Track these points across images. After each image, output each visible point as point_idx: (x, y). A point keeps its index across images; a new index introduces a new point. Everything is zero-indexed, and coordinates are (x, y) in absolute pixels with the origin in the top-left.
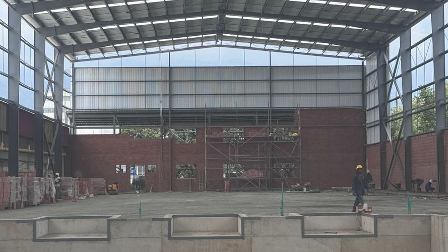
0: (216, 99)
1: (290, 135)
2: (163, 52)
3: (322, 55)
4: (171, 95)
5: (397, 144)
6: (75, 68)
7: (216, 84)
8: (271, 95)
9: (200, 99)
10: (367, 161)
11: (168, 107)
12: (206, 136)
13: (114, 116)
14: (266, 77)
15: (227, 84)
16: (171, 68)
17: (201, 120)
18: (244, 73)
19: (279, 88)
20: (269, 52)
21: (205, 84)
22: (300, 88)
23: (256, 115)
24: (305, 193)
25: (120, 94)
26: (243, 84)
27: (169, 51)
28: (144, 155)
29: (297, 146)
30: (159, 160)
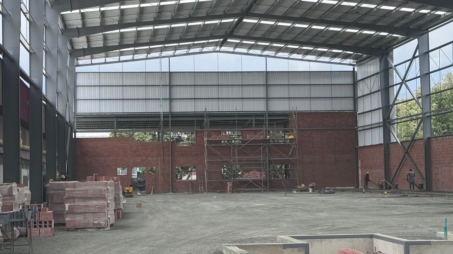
0: (215, 103)
1: (286, 138)
2: (163, 57)
3: (315, 61)
4: (171, 99)
5: (410, 145)
6: (77, 73)
7: (215, 89)
8: (267, 99)
9: (199, 103)
10: (359, 162)
11: (168, 111)
12: (206, 139)
13: (115, 120)
14: (263, 82)
15: (225, 89)
16: (170, 73)
17: (200, 123)
18: (242, 78)
19: (275, 92)
20: (265, 58)
21: (203, 89)
22: (295, 92)
23: (254, 119)
24: (311, 193)
25: (121, 98)
26: (241, 88)
27: (169, 57)
28: (144, 158)
29: (294, 148)
30: (159, 163)
